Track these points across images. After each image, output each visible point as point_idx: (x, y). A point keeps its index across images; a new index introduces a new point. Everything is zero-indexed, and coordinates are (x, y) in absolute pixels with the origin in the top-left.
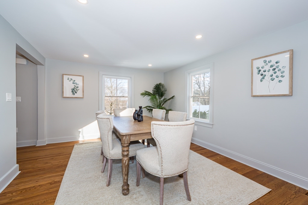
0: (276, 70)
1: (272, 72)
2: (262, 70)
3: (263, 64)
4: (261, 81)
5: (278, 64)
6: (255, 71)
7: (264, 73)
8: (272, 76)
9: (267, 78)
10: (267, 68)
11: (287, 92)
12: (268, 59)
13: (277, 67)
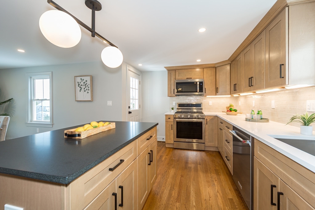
0: (86, 86)
1: (84, 87)
2: (80, 84)
3: (81, 81)
4: (80, 91)
5: (86, 82)
6: (77, 84)
7: (81, 87)
8: (84, 89)
9: (83, 90)
10: (82, 83)
11: (90, 99)
12: (83, 78)
13: (87, 84)
